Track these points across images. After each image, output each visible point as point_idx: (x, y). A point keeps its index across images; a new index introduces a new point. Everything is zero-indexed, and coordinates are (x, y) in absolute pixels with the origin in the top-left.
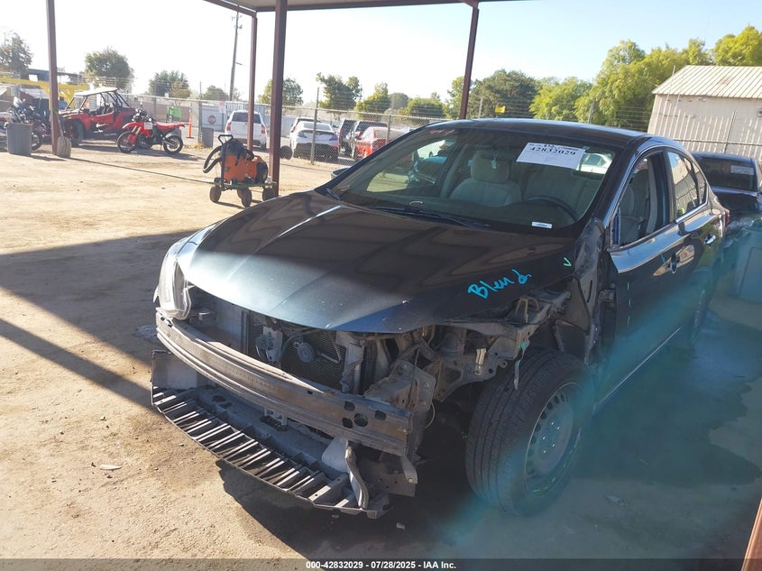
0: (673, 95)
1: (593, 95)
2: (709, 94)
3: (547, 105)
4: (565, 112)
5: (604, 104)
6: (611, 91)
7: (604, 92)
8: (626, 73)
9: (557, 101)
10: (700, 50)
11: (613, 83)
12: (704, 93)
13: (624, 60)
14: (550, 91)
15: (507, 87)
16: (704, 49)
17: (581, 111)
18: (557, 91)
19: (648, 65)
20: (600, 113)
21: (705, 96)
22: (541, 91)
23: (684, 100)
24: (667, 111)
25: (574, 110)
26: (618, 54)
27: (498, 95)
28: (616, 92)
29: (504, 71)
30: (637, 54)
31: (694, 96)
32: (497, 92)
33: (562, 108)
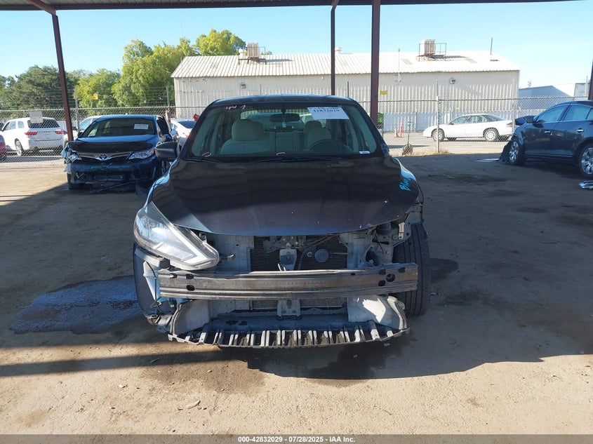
0: (185, 77)
1: (124, 82)
2: (208, 75)
3: (88, 92)
4: (105, 96)
5: (135, 88)
6: (137, 78)
7: (132, 79)
8: (144, 64)
9: (96, 89)
10: (188, 46)
11: (137, 71)
12: (205, 75)
13: (138, 55)
14: (88, 81)
15: (46, 80)
16: (191, 45)
17: (118, 95)
18: (93, 82)
19: (158, 57)
20: (134, 95)
21: (206, 77)
22: (79, 82)
23: (194, 80)
24: (184, 89)
25: (112, 94)
26: (132, 50)
27: (40, 88)
28: (141, 79)
29: (37, 67)
30: (147, 51)
31: (199, 77)
32: (38, 85)
33: (101, 94)
